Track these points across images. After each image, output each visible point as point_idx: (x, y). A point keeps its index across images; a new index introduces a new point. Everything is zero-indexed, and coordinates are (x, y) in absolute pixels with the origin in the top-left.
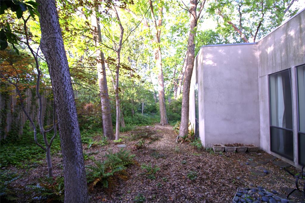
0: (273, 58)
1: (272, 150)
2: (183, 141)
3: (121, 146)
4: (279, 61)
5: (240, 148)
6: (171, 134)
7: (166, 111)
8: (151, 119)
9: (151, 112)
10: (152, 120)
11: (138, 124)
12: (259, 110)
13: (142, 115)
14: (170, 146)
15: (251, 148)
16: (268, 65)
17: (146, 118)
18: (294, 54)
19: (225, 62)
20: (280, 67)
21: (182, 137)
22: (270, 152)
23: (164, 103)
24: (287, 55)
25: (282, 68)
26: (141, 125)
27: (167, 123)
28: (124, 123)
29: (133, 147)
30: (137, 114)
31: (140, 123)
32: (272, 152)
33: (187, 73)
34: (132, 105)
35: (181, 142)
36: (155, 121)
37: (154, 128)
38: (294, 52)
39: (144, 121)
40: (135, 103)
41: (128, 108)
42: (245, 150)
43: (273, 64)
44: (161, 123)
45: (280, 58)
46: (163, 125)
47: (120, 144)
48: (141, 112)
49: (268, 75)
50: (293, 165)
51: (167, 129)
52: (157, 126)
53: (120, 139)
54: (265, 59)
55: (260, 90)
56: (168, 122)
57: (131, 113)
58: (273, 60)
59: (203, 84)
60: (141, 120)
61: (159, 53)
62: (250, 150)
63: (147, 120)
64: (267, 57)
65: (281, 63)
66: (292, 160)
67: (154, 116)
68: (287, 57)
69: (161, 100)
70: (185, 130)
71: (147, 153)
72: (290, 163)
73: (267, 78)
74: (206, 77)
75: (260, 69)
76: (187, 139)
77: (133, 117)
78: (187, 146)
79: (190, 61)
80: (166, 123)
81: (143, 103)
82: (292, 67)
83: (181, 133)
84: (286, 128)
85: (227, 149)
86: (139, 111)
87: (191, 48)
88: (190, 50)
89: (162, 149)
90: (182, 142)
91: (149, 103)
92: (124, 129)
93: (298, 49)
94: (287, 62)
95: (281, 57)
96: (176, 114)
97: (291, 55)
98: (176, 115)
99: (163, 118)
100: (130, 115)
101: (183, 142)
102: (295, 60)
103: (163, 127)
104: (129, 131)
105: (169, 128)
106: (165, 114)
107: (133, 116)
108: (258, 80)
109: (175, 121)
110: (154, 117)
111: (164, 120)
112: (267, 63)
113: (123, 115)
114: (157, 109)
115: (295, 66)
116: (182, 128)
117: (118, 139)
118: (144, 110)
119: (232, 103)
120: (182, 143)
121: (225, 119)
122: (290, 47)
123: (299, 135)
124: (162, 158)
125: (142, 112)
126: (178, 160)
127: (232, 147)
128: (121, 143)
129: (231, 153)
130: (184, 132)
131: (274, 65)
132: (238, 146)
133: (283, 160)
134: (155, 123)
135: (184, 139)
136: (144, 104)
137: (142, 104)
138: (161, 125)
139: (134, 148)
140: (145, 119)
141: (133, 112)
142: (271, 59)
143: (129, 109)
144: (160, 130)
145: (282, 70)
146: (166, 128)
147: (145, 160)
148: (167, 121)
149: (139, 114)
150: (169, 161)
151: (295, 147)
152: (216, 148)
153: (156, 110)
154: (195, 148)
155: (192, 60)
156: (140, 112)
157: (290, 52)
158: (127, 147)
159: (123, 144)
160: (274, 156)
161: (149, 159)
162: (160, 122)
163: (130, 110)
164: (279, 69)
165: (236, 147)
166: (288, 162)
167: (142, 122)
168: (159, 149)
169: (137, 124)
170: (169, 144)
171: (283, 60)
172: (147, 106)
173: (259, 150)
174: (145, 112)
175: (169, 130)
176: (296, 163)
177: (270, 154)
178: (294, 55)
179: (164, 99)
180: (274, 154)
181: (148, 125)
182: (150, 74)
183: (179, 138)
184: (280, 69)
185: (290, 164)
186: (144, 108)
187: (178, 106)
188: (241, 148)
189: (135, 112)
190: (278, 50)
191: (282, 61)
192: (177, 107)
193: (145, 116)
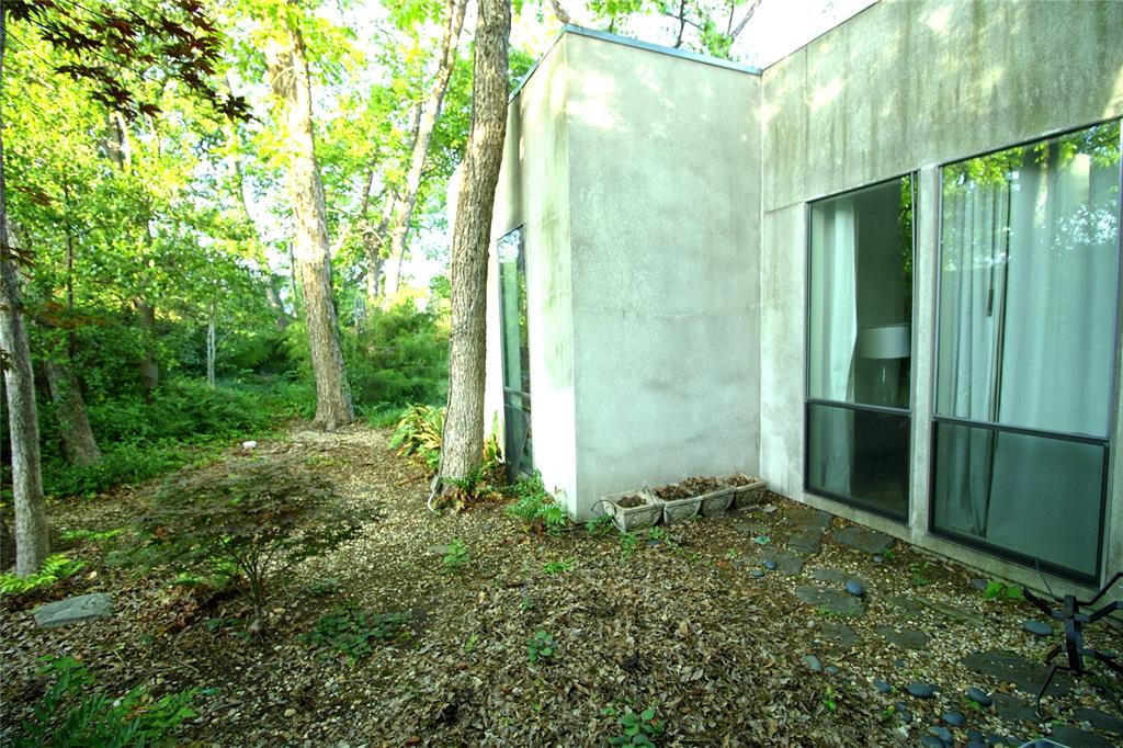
0: (833, 131)
1: (808, 487)
2: (467, 501)
3: (65, 614)
4: (861, 144)
5: (711, 499)
6: (387, 469)
7: (342, 362)
8: (264, 404)
9: (257, 369)
10: (268, 408)
11: (190, 435)
12: (759, 342)
13: (213, 387)
14: (406, 536)
15: (744, 492)
16: (811, 162)
17: (237, 400)
18: (937, 114)
19: (659, 129)
20: (868, 171)
21: (459, 485)
22: (800, 496)
23: (333, 324)
24: (905, 120)
25: (873, 174)
26: (205, 437)
27: (352, 416)
28: (90, 439)
29: (166, 601)
30: (182, 382)
31: (202, 429)
32: (809, 496)
33: (478, 163)
34: (139, 334)
35: (453, 506)
36: (288, 412)
37: (289, 447)
38: (940, 105)
39: (224, 416)
40: (165, 329)
41: (116, 353)
42: (726, 502)
43: (832, 156)
44: (319, 417)
45: (869, 133)
46: (331, 425)
47: (54, 598)
48: (204, 374)
49: (808, 202)
50: (904, 539)
51: (357, 445)
52: (302, 434)
53: (57, 562)
54: (795, 138)
55: (766, 262)
56: (357, 413)
57: (138, 380)
58: (836, 142)
59: (564, 225)
60: (204, 412)
61: (299, 64)
62: (741, 498)
63: (240, 411)
64: (807, 129)
65: (873, 153)
66: (903, 519)
67: (273, 388)
68: (904, 127)
69: (318, 311)
70: (469, 445)
71: (283, 622)
72: (892, 529)
73: (799, 214)
74: (583, 190)
75: (769, 181)
76: (481, 487)
77: (150, 401)
78: (490, 520)
79: (488, 108)
80: (344, 418)
81: (211, 329)
82: (923, 169)
83: (454, 465)
84: (856, 401)
85: (670, 510)
86: (191, 367)
87: (491, 38)
88: (491, 48)
89: (364, 570)
90: (459, 505)
91: (244, 325)
92: (96, 479)
93: (957, 92)
94: (901, 146)
95: (874, 129)
96: (391, 372)
97: (923, 119)
98: (393, 378)
99: (332, 395)
100: (133, 393)
101: (466, 507)
102: (940, 137)
103: (334, 436)
104: (130, 482)
105: (366, 437)
106: (340, 376)
107: (156, 394)
108: (759, 225)
109: (386, 403)
110: (276, 392)
111: (335, 405)
112: (807, 155)
113: (77, 394)
114: (295, 353)
115: (940, 163)
116: (456, 441)
117: (39, 566)
118: (217, 362)
119: (678, 316)
120: (462, 511)
121: (656, 385)
122: (919, 87)
123: (936, 426)
124: (389, 641)
125: (211, 372)
126: (499, 638)
127: (689, 500)
128: (68, 586)
129: (686, 527)
130: (467, 456)
131: (839, 161)
132: (702, 491)
133: (858, 521)
134: (289, 419)
135: (470, 489)
136: (219, 332)
137: (203, 330)
138: (323, 427)
139: (177, 605)
140: (231, 408)
141: (153, 372)
142: (823, 139)
143: (128, 356)
144: (326, 454)
145: (874, 181)
146: (349, 439)
147: (274, 699)
148: (351, 406)
149: (193, 384)
150: (450, 659)
151: (916, 473)
152: (629, 517)
153: (283, 357)
154: (533, 530)
155: (497, 102)
156: (197, 370)
157: (919, 103)
158: (114, 613)
159: (83, 588)
160: (819, 508)
161: (307, 681)
162: (312, 416)
163: (134, 364)
164: (858, 178)
165: (700, 497)
166: (881, 529)
167: (214, 421)
168: (348, 575)
169: (181, 434)
170: (398, 529)
171: (882, 138)
172: (232, 340)
173: (766, 495)
174: (226, 370)
175: (366, 448)
176: (916, 530)
177: (802, 501)
178: (939, 119)
179: (330, 304)
180: (819, 503)
181: (252, 433)
182: (240, 185)
183: (440, 489)
184: (868, 176)
185: (890, 533)
186: (218, 351)
187: (399, 340)
188: (717, 497)
189: (163, 375)
190: (860, 101)
191: (875, 143)
192: (393, 344)
193: (231, 392)
